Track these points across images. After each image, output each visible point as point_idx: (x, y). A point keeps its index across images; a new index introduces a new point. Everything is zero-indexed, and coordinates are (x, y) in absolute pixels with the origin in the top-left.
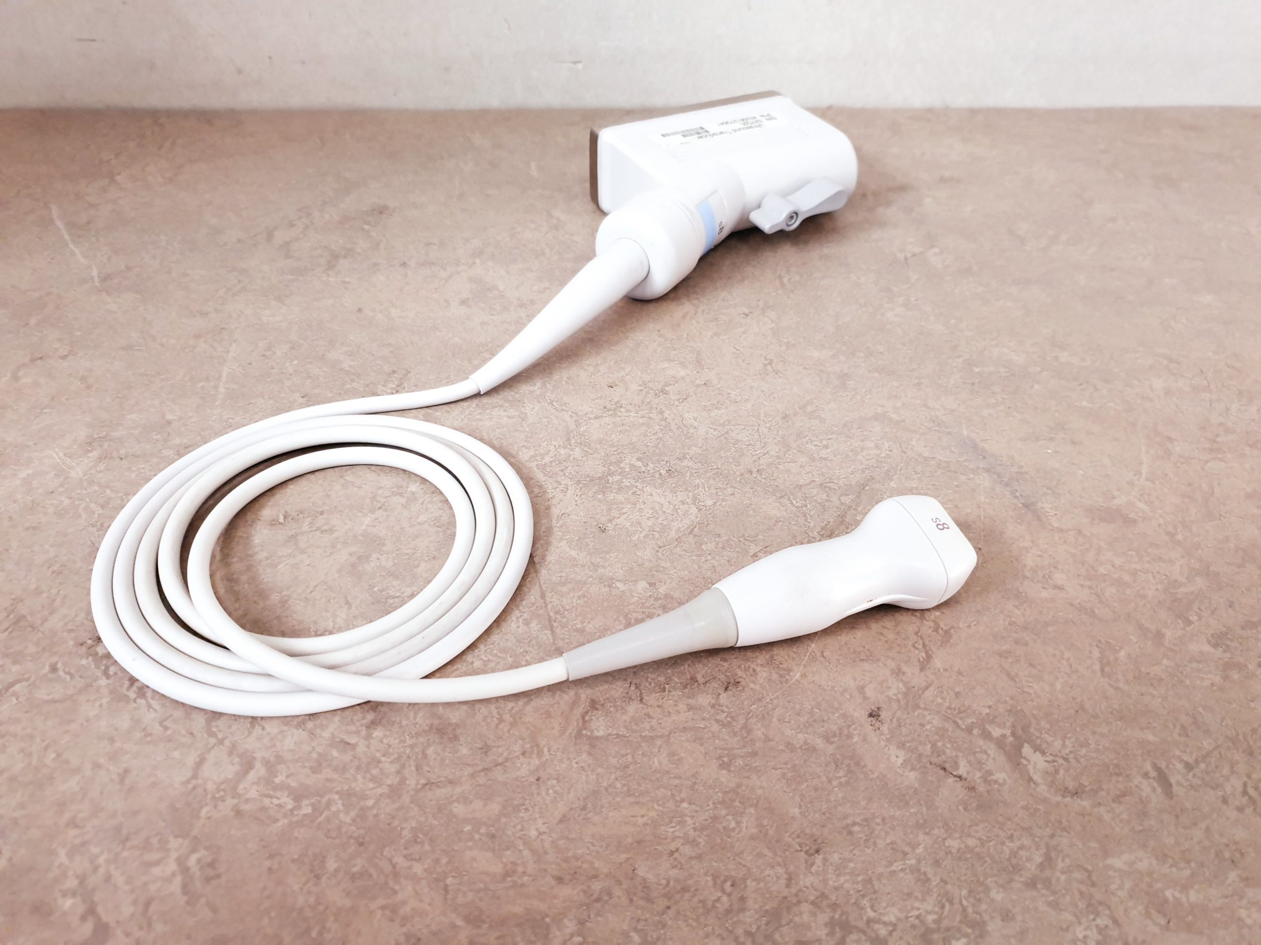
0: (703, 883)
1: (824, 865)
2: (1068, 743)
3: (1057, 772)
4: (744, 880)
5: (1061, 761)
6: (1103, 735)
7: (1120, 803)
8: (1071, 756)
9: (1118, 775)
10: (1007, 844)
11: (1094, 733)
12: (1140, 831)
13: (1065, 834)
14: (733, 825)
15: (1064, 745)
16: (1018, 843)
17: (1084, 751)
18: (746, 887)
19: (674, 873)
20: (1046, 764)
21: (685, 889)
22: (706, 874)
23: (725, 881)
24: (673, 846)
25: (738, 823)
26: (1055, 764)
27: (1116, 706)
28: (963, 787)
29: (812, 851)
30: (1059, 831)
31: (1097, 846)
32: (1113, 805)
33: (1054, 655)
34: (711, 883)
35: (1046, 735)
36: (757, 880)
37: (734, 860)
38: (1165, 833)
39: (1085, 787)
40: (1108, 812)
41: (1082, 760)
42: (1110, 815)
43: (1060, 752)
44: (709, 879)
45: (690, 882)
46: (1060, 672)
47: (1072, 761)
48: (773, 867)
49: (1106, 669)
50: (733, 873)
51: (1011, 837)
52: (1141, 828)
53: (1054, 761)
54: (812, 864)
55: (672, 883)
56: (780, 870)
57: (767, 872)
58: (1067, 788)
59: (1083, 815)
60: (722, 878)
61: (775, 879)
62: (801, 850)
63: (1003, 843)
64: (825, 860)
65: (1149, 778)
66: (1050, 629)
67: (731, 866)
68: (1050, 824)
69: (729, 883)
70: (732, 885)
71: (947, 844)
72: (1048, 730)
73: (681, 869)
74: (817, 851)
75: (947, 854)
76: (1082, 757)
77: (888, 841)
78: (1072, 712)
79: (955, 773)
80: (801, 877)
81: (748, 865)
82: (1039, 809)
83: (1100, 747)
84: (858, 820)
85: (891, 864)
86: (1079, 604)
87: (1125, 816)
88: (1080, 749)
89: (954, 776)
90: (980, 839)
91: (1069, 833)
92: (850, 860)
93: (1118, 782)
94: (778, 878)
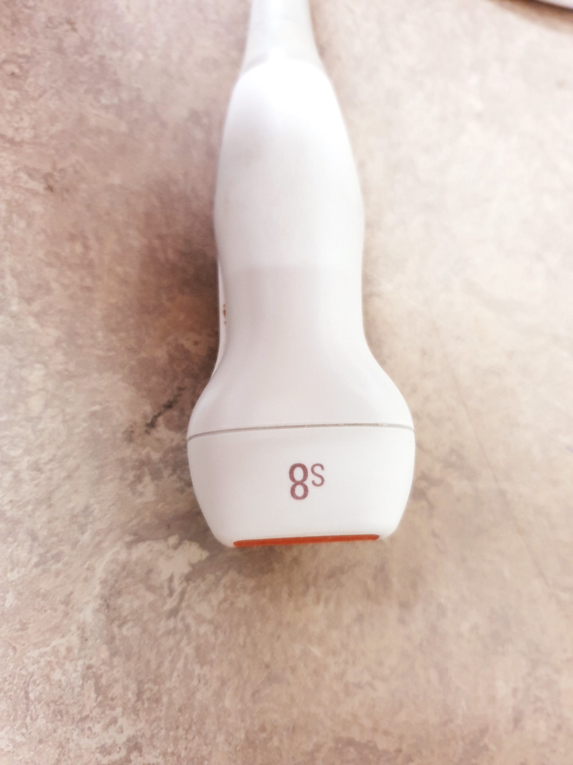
0: (22, 43)
1: (27, 190)
2: (204, 629)
3: (151, 588)
4: (19, 89)
5: (170, 604)
6: (219, 695)
7: (85, 677)
8: (180, 625)
9: (139, 694)
10: (27, 458)
11: (223, 682)
12: (27, 693)
13: (35, 559)
14: (104, 101)
15: (200, 619)
16: (26, 475)
17: (189, 650)
18: (9, 89)
19: (42, 17)
20: (165, 576)
21: (16, 22)
22: (34, 50)
23: (20, 67)
24: (79, 26)
25: (106, 108)
26: (166, 592)
27: (275, 742)
28: (135, 423)
29: (52, 182)
30: (42, 550)
31: (7, 604)
32: (80, 662)
33: (381, 664)
34: (20, 51)
35: (222, 595)
36: (16, 104)
37: (51, 88)
38: (19, 739)
39: (120, 626)
40: (69, 650)
41: (170, 642)
42: (63, 651)
43: (189, 607)
44: (27, 51)
45: (26, 30)
46: (346, 662)
47: (171, 623)
48: (34, 128)
49: (352, 750)
50: (31, 79)
51: (37, 468)
52: (32, 696)
53: (171, 593)
54: (30, 175)
55: (27, 11)
56: (27, 135)
57: (27, 119)
58: (119, 593)
59: (66, 602)
60: (26, 66)
61: (16, 125)
62: (54, 168)
63: (27, 452)
64: (35, 194)
65: (129, 752)
66: (433, 675)
67: (41, 81)
68: (54, 539)
69: (17, 71)
70: (13, 74)
71: (38, 366)
72: (232, 604)
73: (47, 27)
74: (50, 188)
75: (21, 360)
76: (179, 642)
77: (54, 285)
78: (267, 658)
79: (160, 419)
80: (13, 158)
81: (41, 101)
82: (83, 533)
83: (195, 682)
84: (92, 254)
85: (16, 276)
86: (486, 747)
87: (57, 675)
88: (194, 644)
89: (155, 418)
90: (39, 418)
91: (37, 565)
92: (29, 225)
93: (126, 688)
94: (17, 129)
